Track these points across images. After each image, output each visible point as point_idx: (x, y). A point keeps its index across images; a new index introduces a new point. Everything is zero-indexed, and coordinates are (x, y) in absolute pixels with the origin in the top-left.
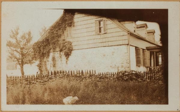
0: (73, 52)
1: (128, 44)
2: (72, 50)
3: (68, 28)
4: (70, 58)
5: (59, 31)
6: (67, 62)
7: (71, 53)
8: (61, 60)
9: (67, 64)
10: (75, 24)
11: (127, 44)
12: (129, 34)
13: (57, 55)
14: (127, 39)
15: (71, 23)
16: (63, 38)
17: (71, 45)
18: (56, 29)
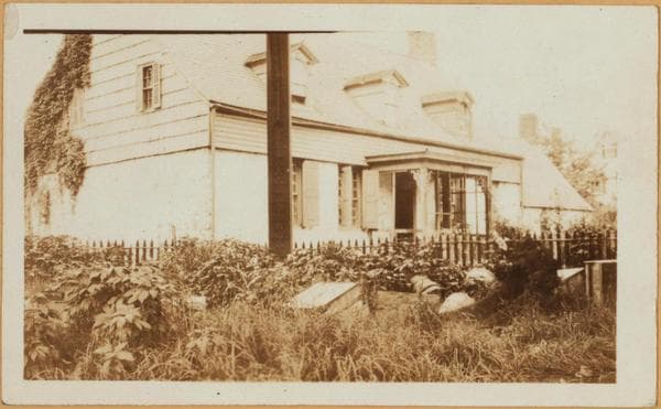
0: (87, 174)
1: (209, 147)
2: (85, 168)
3: (77, 93)
4: (82, 190)
5: (53, 103)
6: (74, 207)
7: (82, 178)
8: (62, 202)
9: (74, 213)
10: (92, 80)
11: (207, 145)
12: (214, 110)
13: (53, 183)
14: (207, 127)
15: (79, 75)
16: (64, 128)
17: (80, 149)
18: (46, 98)
